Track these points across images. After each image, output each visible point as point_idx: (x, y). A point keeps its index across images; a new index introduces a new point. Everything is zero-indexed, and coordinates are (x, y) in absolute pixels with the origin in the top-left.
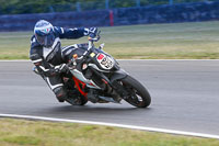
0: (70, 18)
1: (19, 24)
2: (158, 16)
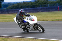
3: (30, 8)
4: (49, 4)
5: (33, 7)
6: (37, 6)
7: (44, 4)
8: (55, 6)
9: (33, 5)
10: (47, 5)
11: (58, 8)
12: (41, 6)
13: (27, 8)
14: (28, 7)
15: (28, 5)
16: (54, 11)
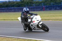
0: (32, 8)
1: (16, 10)
2: (58, 8)
3: (15, 8)
4: (34, 4)
5: (18, 7)
6: (22, 6)
7: (30, 4)
8: (40, 6)
9: (18, 5)
10: (32, 5)
11: (43, 8)
12: (26, 6)
13: (12, 8)
14: (13, 6)
15: (13, 4)
16: (39, 11)
